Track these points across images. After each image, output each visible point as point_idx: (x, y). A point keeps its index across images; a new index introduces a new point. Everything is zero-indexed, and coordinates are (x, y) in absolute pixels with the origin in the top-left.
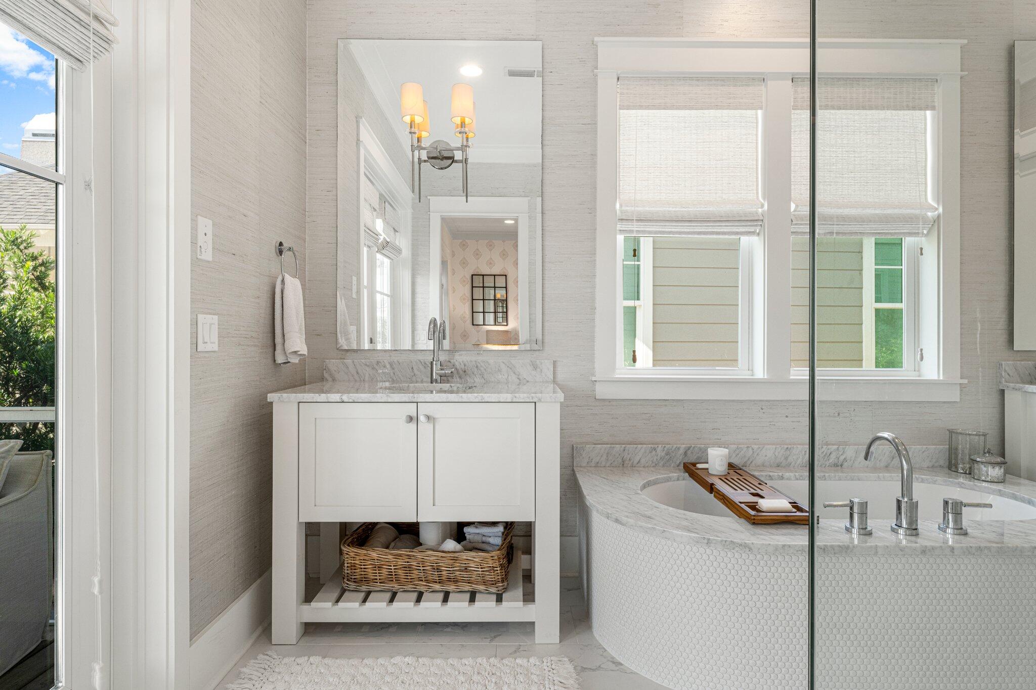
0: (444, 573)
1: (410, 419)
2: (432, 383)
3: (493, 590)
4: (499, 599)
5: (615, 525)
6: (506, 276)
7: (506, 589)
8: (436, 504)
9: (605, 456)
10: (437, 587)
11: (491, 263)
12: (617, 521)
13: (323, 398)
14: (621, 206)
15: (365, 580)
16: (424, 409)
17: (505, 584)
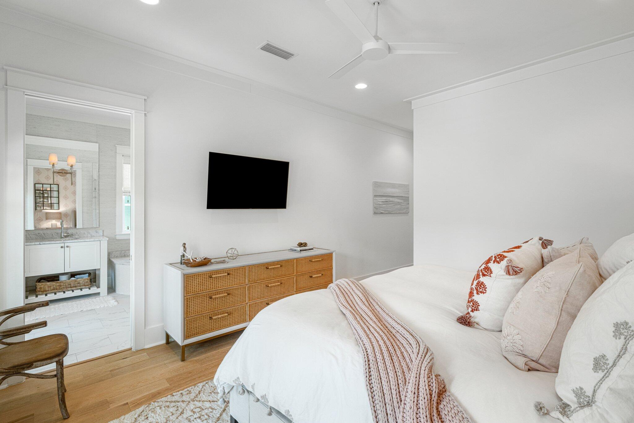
0: (72, 285)
1: (62, 247)
2: (61, 238)
3: (88, 287)
4: (90, 289)
5: (123, 266)
6: (58, 185)
7: (91, 287)
8: (71, 267)
9: (119, 254)
10: (70, 289)
11: (48, 178)
12: (123, 264)
13: (31, 244)
14: (124, 189)
15: (46, 291)
16: (66, 245)
17: (91, 285)
